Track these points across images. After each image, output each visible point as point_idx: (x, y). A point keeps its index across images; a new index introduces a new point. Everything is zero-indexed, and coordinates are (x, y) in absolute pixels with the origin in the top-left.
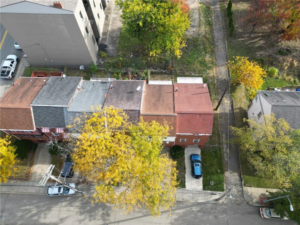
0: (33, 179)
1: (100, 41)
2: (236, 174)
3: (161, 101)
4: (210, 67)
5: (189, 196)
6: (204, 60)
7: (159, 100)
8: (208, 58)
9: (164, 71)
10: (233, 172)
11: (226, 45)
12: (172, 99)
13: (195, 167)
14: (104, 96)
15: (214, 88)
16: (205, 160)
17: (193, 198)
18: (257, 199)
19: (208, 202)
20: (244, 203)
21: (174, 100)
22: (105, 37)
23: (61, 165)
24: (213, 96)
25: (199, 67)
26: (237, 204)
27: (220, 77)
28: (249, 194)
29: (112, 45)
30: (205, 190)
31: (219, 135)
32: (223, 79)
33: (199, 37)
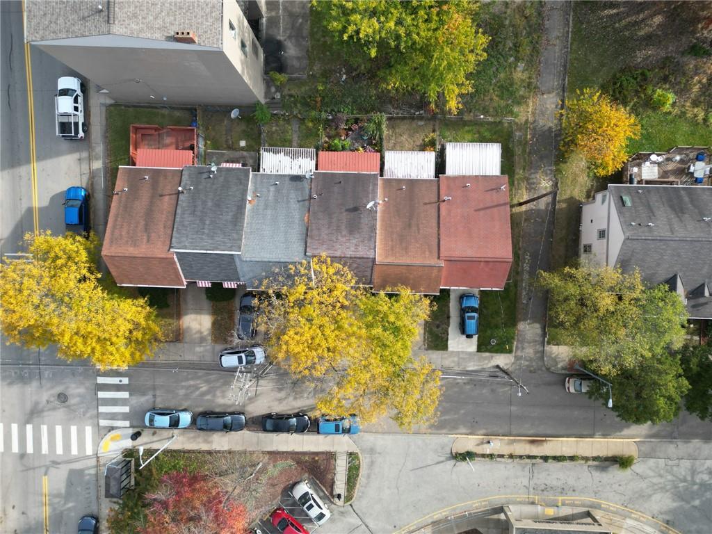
0: (187, 339)
1: (264, 27)
2: (537, 326)
3: (414, 228)
4: (523, 97)
5: (453, 362)
6: (509, 79)
7: (410, 226)
8: (520, 74)
9: (417, 113)
10: (533, 323)
11: (570, 30)
12: (435, 225)
13: (468, 322)
14: (304, 220)
15: (524, 151)
16: (486, 304)
17: (459, 364)
18: (565, 363)
19: (483, 370)
20: (542, 370)
21: (439, 227)
22: (273, 14)
23: (231, 316)
24: (518, 174)
25: (497, 99)
26: (531, 371)
27: (541, 122)
28: (553, 356)
29: (293, 40)
30: (481, 352)
31: (519, 258)
32: (546, 128)
33: (505, 13)
